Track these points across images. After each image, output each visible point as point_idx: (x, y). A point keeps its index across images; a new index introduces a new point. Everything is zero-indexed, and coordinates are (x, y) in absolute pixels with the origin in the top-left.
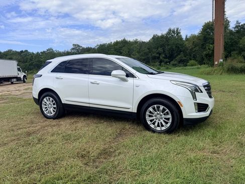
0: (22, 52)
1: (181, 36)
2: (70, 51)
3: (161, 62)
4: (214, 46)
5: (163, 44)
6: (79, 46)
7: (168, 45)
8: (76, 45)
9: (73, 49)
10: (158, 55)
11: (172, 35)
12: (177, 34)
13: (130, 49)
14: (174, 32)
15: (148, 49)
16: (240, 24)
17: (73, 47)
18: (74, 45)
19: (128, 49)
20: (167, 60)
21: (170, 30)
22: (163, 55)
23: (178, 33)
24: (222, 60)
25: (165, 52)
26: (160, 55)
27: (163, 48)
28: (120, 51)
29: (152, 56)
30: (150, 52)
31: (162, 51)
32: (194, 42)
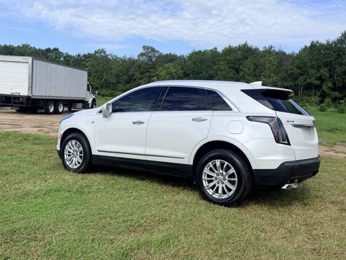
0: (48, 50)
2: (136, 58)
3: (323, 96)
5: (330, 62)
6: (153, 50)
8: (148, 48)
9: (142, 55)
10: (318, 82)
13: (258, 65)
15: (298, 68)
17: (142, 51)
18: (144, 47)
19: (254, 64)
20: (337, 94)
22: (330, 84)
25: (331, 76)
26: (322, 83)
27: (330, 70)
28: (236, 66)
29: (304, 83)
30: (302, 75)
31: (328, 75)
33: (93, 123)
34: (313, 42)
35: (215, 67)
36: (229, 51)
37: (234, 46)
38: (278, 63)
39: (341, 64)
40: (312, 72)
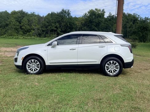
1: (71, 16)
5: (59, 21)
10: (56, 29)
11: (64, 15)
12: (68, 15)
14: (65, 12)
15: (47, 23)
19: (28, 20)
21: (63, 10)
22: (60, 30)
25: (60, 27)
26: (57, 29)
27: (59, 24)
28: (19, 20)
29: (50, 29)
30: (49, 25)
32: (82, 22)
33: (46, 50)
34: (52, 12)
35: (9, 20)
36: (14, 13)
37: (17, 11)
38: (38, 20)
39: (63, 22)
40: (53, 24)
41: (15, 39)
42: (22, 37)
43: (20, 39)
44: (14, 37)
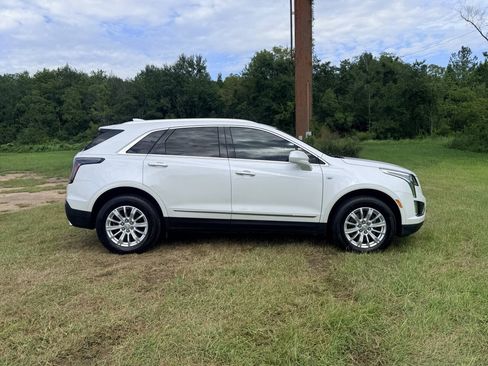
1: (207, 75)
4: (295, 105)
5: (171, 90)
7: (182, 93)
11: (189, 72)
12: (199, 71)
13: (86, 94)
14: (191, 64)
15: (136, 98)
16: (320, 63)
19: (81, 93)
21: (183, 59)
23: (201, 68)
24: (310, 133)
25: (173, 107)
27: (171, 100)
28: (57, 96)
30: (140, 106)
31: (169, 106)
32: (236, 91)
34: (148, 66)
37: (51, 70)
38: (111, 91)
40: (152, 102)
41: (37, 151)
42: (58, 146)
43: (50, 150)
44: (36, 147)
